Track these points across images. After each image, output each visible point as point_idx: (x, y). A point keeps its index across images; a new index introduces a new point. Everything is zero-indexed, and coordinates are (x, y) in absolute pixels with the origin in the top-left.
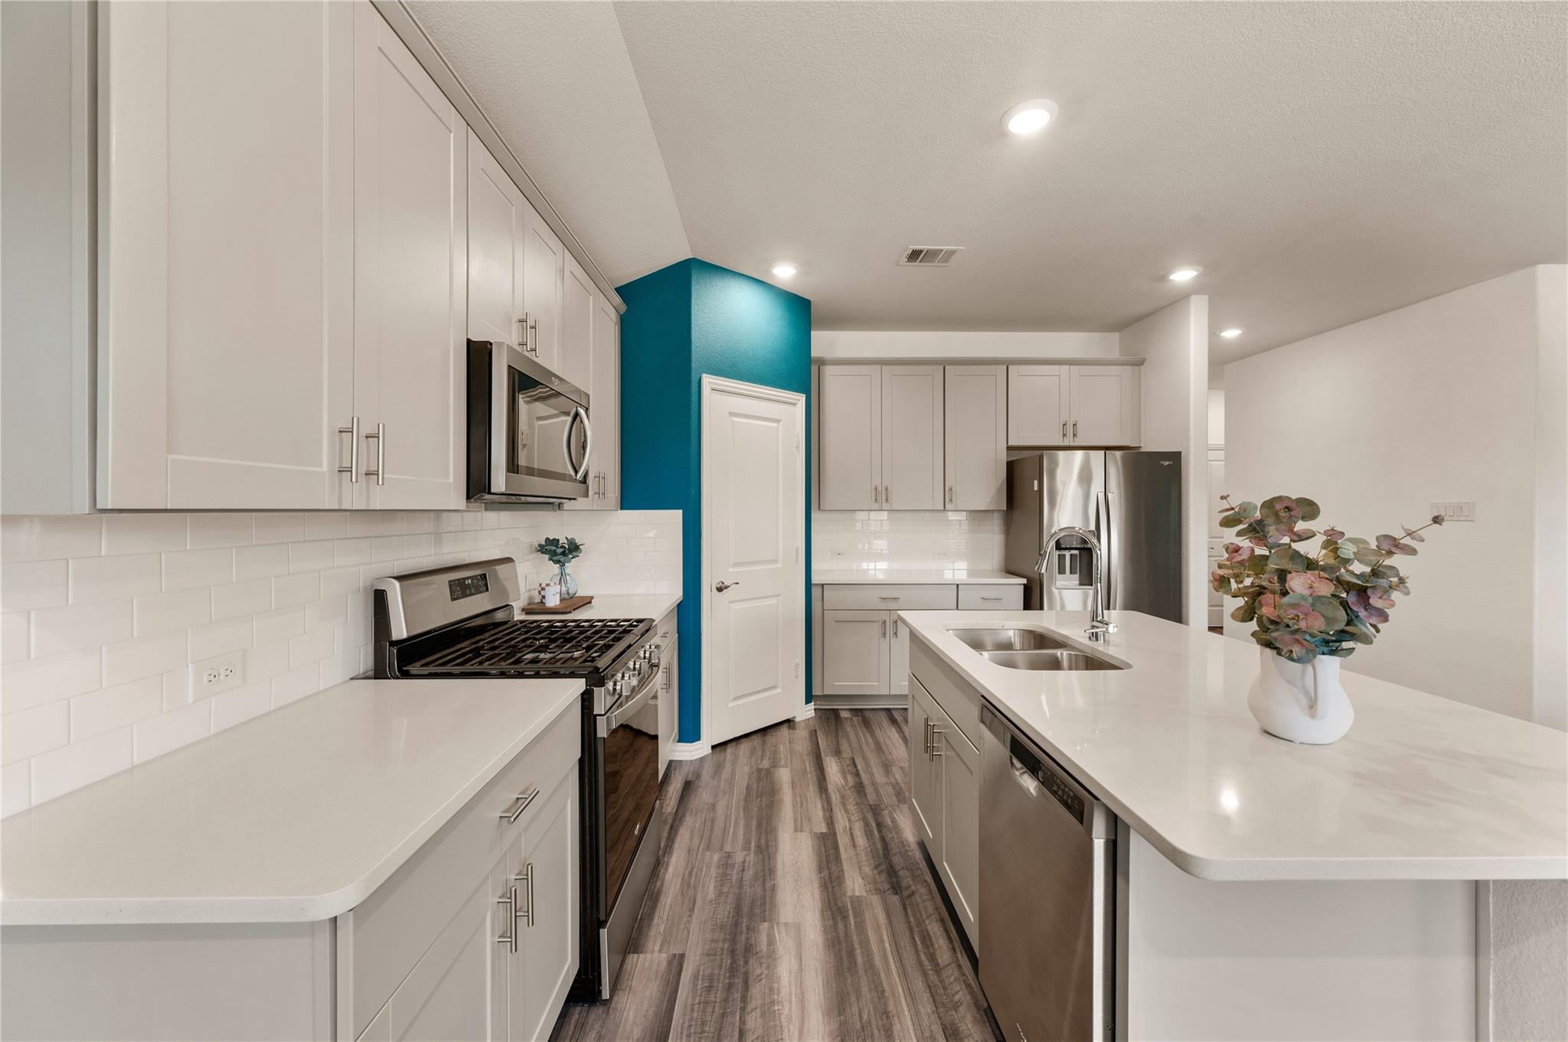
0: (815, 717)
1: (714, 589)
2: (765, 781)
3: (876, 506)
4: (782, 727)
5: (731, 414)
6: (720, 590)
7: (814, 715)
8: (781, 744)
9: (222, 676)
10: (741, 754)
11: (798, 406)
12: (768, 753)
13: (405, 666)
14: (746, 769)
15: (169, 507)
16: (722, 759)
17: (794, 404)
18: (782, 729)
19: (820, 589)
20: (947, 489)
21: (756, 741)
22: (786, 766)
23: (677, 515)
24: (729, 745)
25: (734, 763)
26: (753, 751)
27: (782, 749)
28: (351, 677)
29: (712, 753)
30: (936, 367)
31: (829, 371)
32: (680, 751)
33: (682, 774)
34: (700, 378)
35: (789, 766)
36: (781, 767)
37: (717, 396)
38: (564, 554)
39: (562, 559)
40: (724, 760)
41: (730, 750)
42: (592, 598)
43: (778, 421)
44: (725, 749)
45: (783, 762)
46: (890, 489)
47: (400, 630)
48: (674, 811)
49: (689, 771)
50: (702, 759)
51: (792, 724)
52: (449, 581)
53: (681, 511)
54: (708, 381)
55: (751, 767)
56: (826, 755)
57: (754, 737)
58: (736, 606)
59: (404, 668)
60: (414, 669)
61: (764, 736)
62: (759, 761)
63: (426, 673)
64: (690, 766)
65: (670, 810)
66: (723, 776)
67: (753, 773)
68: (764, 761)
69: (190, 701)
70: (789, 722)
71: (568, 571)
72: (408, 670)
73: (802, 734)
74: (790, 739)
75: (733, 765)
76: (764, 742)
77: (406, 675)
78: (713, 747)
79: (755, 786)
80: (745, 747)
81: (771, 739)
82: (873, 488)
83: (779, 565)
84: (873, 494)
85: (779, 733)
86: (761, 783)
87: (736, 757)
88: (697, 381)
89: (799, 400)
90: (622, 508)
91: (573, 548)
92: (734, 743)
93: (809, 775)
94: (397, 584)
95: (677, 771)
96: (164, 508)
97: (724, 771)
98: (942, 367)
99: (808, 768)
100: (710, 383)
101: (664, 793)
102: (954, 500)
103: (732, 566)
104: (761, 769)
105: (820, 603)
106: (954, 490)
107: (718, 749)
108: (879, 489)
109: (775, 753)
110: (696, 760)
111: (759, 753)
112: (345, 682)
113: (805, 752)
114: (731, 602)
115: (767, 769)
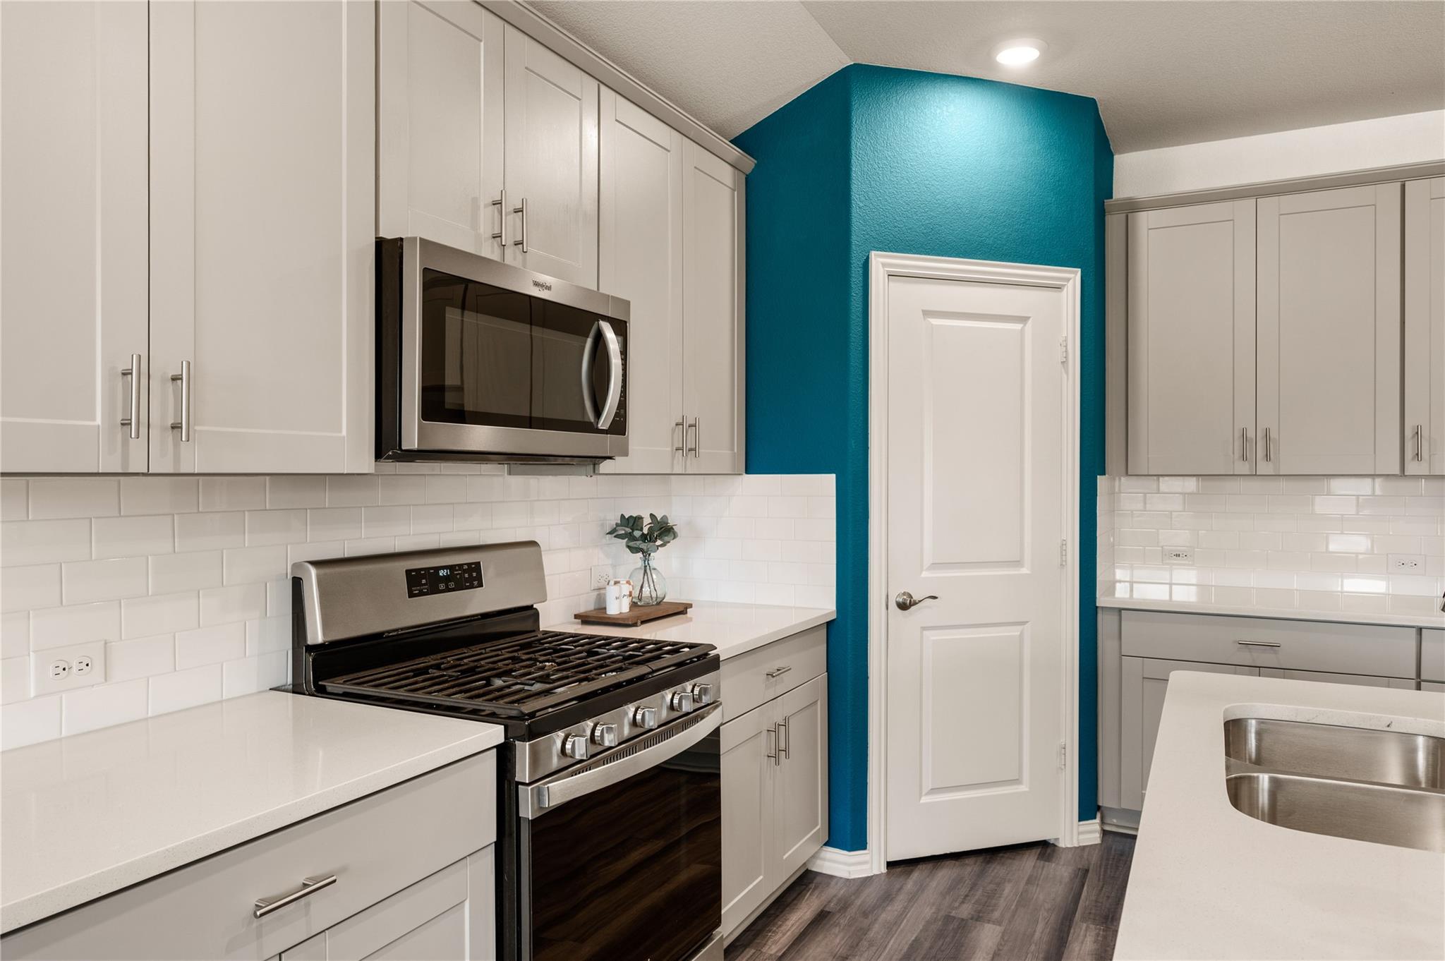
0: (1101, 844)
1: (893, 605)
2: (948, 939)
3: (1244, 468)
4: (1028, 853)
5: (927, 313)
6: (903, 606)
7: (1098, 841)
8: (1009, 881)
9: (75, 670)
10: (934, 884)
11: (1063, 290)
12: (980, 892)
13: (321, 681)
14: (928, 912)
15: (100, 471)
16: (898, 886)
17: (1058, 288)
18: (1026, 856)
19: (1116, 618)
20: (1409, 433)
21: (971, 867)
22: (999, 923)
23: (826, 483)
24: (921, 866)
25: (913, 898)
26: (958, 881)
27: (1007, 891)
28: (271, 687)
29: (888, 873)
30: (1381, 188)
31: (1145, 220)
32: (830, 861)
33: (823, 898)
34: (868, 258)
35: (1005, 923)
36: (989, 922)
37: (898, 287)
38: (644, 538)
39: (644, 546)
40: (900, 889)
41: (917, 875)
42: (690, 606)
43: (1023, 320)
44: (910, 872)
45: (996, 914)
46: (1273, 435)
47: (317, 634)
48: (780, 954)
49: (835, 896)
50: (866, 881)
51: (1049, 851)
52: (407, 571)
53: (834, 475)
54: (880, 263)
55: (939, 910)
56: (1084, 919)
57: (969, 861)
58: (932, 636)
59: (320, 683)
60: (330, 686)
61: (988, 862)
62: (957, 904)
63: (341, 692)
64: (841, 889)
65: (772, 952)
66: (884, 915)
67: (936, 920)
68: (965, 906)
69: (32, 695)
70: (1044, 848)
71: (653, 563)
72: (325, 686)
73: (1061, 871)
74: (1030, 877)
75: (910, 901)
76: (981, 874)
77: (321, 692)
78: (891, 865)
79: (927, 945)
80: (946, 874)
81: (997, 870)
82: (1238, 434)
83: (1025, 571)
84: (1238, 444)
85: (1016, 863)
86: (940, 943)
87: (921, 888)
88: (860, 264)
89: (1068, 280)
90: (748, 470)
91: (663, 531)
92: (930, 866)
93: (1033, 947)
94: (313, 571)
95: (817, 893)
96: (96, 471)
97: (889, 908)
98: (1398, 185)
99: (1037, 935)
100: (884, 265)
101: (780, 923)
102: (1425, 454)
103: (929, 569)
104: (954, 918)
105: (1116, 643)
106: (1425, 433)
107: (899, 870)
108: (1251, 434)
109: (992, 895)
110: (854, 879)
111: (963, 891)
112: (266, 691)
113: (1047, 906)
114: (924, 629)
115: (963, 920)
